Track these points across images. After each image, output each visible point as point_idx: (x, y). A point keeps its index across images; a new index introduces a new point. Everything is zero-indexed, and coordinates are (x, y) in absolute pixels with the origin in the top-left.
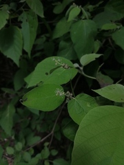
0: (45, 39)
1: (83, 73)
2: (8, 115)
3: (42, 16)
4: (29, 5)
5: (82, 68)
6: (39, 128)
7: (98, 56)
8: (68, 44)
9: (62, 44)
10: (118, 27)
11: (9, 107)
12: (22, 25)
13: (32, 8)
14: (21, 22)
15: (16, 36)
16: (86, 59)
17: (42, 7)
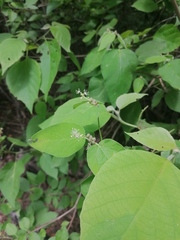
0: (73, 78)
1: (120, 119)
2: (13, 176)
3: (68, 50)
4: (53, 33)
5: (118, 113)
8: (100, 82)
9: (93, 81)
10: (168, 60)
11: (15, 164)
12: (41, 58)
13: (56, 37)
14: (40, 54)
15: (32, 73)
16: (124, 100)
17: (69, 38)
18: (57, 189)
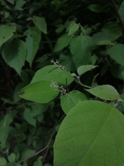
0: (47, 57)
1: (80, 82)
2: (5, 124)
3: (45, 32)
4: (34, 22)
5: (78, 77)
6: (35, 144)
7: (94, 67)
8: (67, 57)
9: (62, 56)
10: (113, 44)
11: (6, 116)
12: (27, 39)
13: (36, 24)
14: (26, 37)
15: (20, 49)
16: (82, 70)
17: (46, 25)
18: (35, 135)
